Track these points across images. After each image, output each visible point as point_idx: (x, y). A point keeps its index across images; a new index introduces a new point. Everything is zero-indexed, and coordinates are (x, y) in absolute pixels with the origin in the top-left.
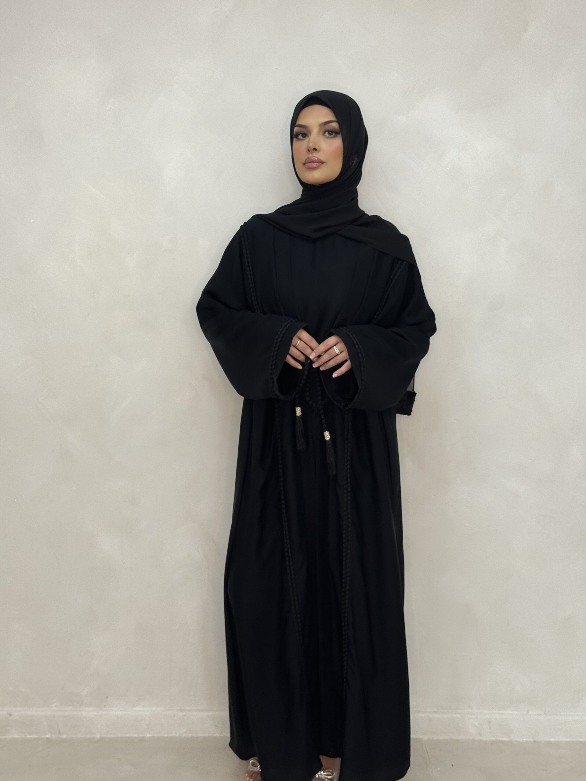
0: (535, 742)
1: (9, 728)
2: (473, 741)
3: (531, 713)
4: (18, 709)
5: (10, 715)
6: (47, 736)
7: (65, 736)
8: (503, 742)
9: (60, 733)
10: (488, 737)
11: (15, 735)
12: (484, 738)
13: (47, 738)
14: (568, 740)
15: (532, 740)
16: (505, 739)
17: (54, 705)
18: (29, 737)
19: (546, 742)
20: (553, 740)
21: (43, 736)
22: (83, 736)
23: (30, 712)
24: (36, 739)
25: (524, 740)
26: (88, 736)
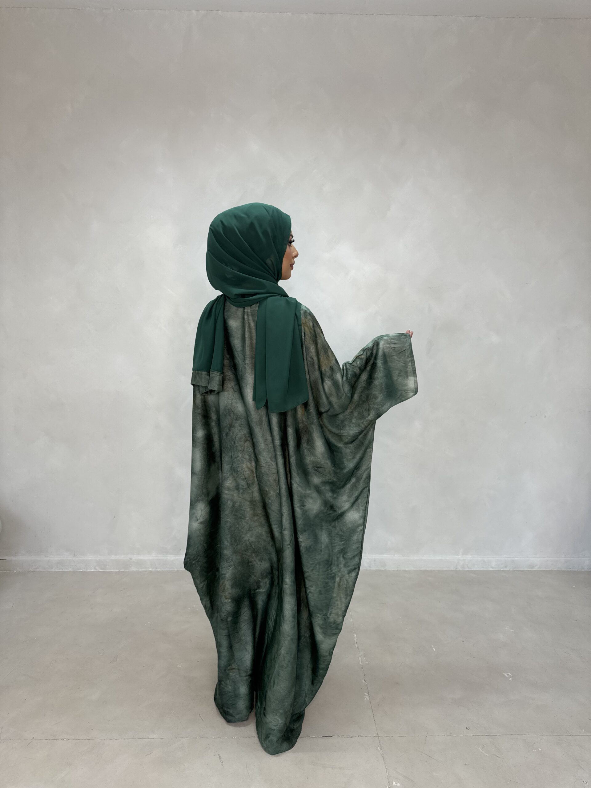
0: (397, 570)
1: (131, 566)
2: (367, 570)
3: (396, 555)
4: (135, 556)
5: (131, 559)
6: (150, 570)
7: (159, 570)
8: (382, 571)
9: (156, 568)
10: (374, 568)
11: (133, 569)
12: (372, 569)
13: (150, 571)
14: (414, 569)
15: (396, 569)
16: (382, 569)
17: (153, 554)
18: (141, 570)
19: (403, 570)
20: (407, 569)
21: (148, 570)
22: (168, 570)
23: (141, 557)
24: (143, 571)
25: (392, 569)
26: (171, 570)
